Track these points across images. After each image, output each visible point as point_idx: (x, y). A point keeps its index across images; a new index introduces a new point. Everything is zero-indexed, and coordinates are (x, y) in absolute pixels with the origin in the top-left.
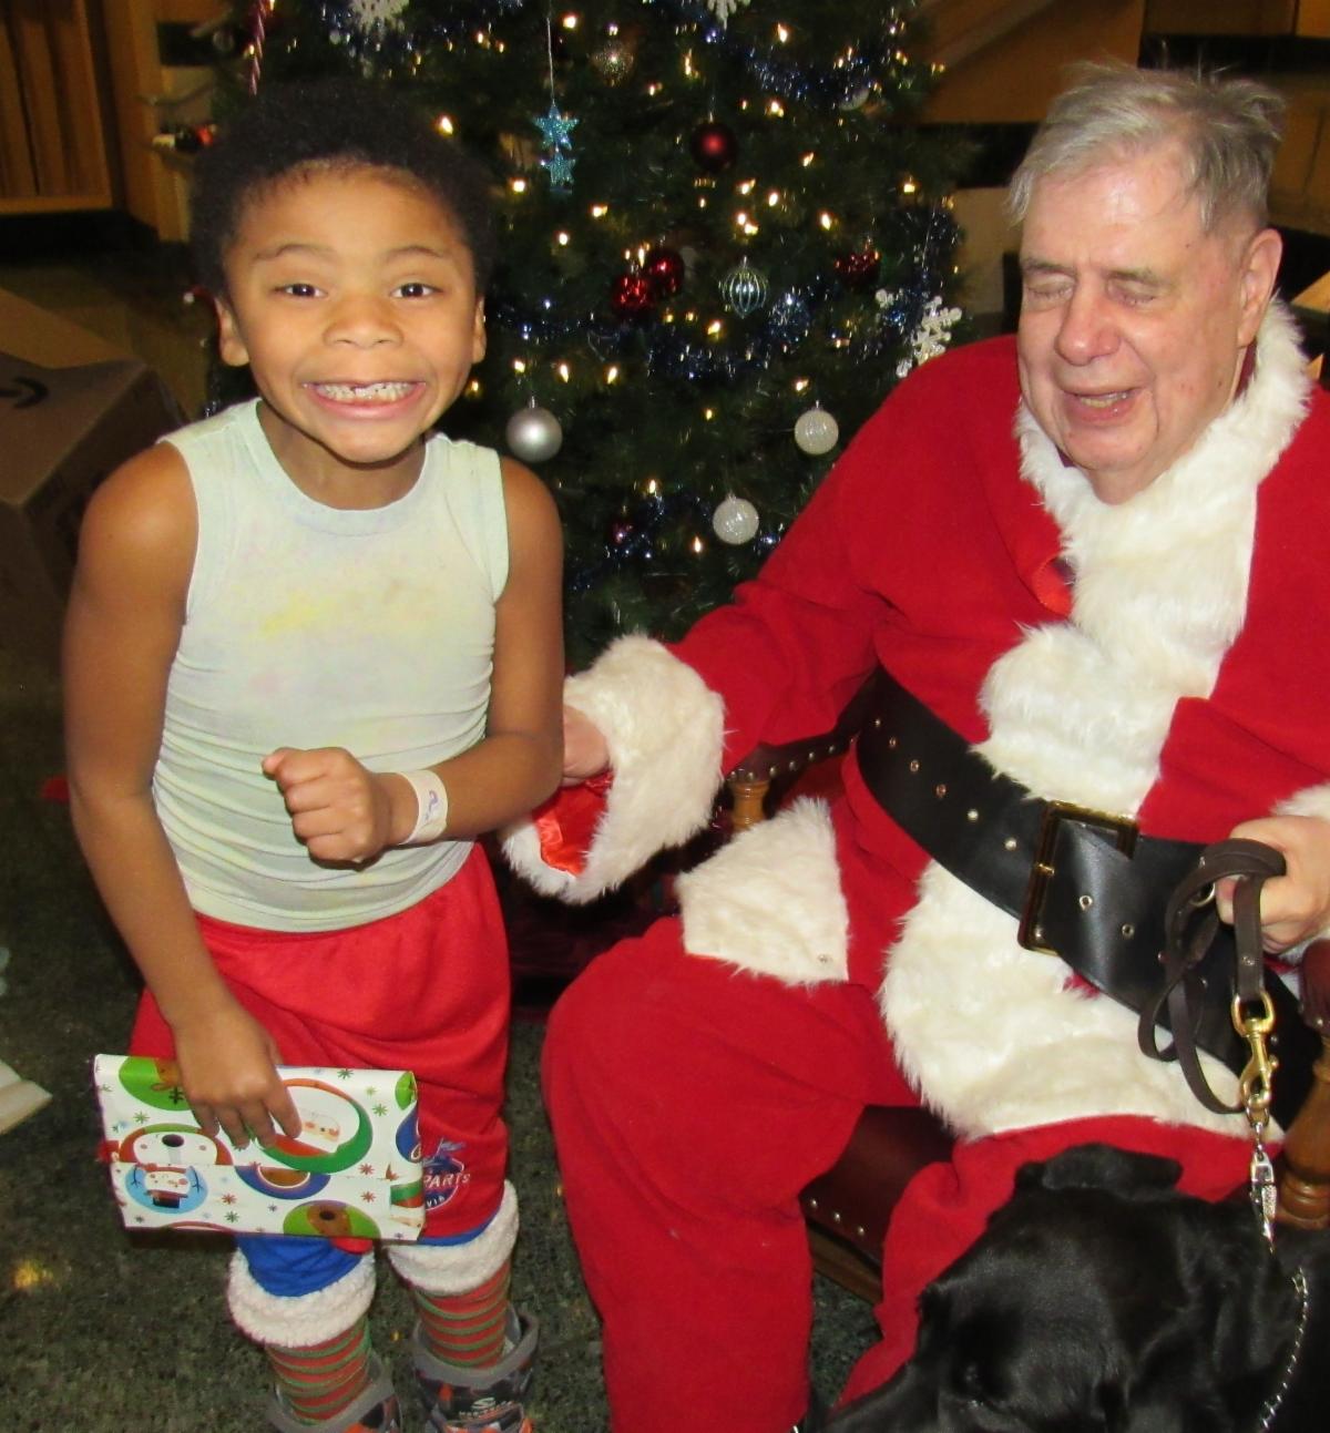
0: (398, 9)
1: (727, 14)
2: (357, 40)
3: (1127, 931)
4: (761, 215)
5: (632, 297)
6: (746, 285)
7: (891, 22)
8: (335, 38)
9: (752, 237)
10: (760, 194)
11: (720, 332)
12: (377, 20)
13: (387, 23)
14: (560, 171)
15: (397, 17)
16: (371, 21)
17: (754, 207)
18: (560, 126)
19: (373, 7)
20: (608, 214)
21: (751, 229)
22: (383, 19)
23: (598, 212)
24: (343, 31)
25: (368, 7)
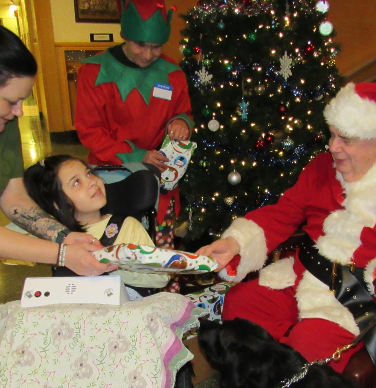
0: (210, 79)
1: (287, 78)
2: (200, 85)
3: (348, 290)
4: (293, 126)
5: (260, 146)
6: (288, 143)
7: (331, 78)
8: (195, 86)
9: (291, 131)
10: (293, 120)
11: (282, 154)
12: (205, 81)
13: (207, 82)
14: (244, 115)
15: (210, 81)
16: (204, 82)
17: (292, 124)
18: (244, 105)
19: (204, 79)
20: (255, 125)
21: (291, 129)
22: (206, 82)
23: (253, 125)
24: (197, 84)
25: (203, 78)
